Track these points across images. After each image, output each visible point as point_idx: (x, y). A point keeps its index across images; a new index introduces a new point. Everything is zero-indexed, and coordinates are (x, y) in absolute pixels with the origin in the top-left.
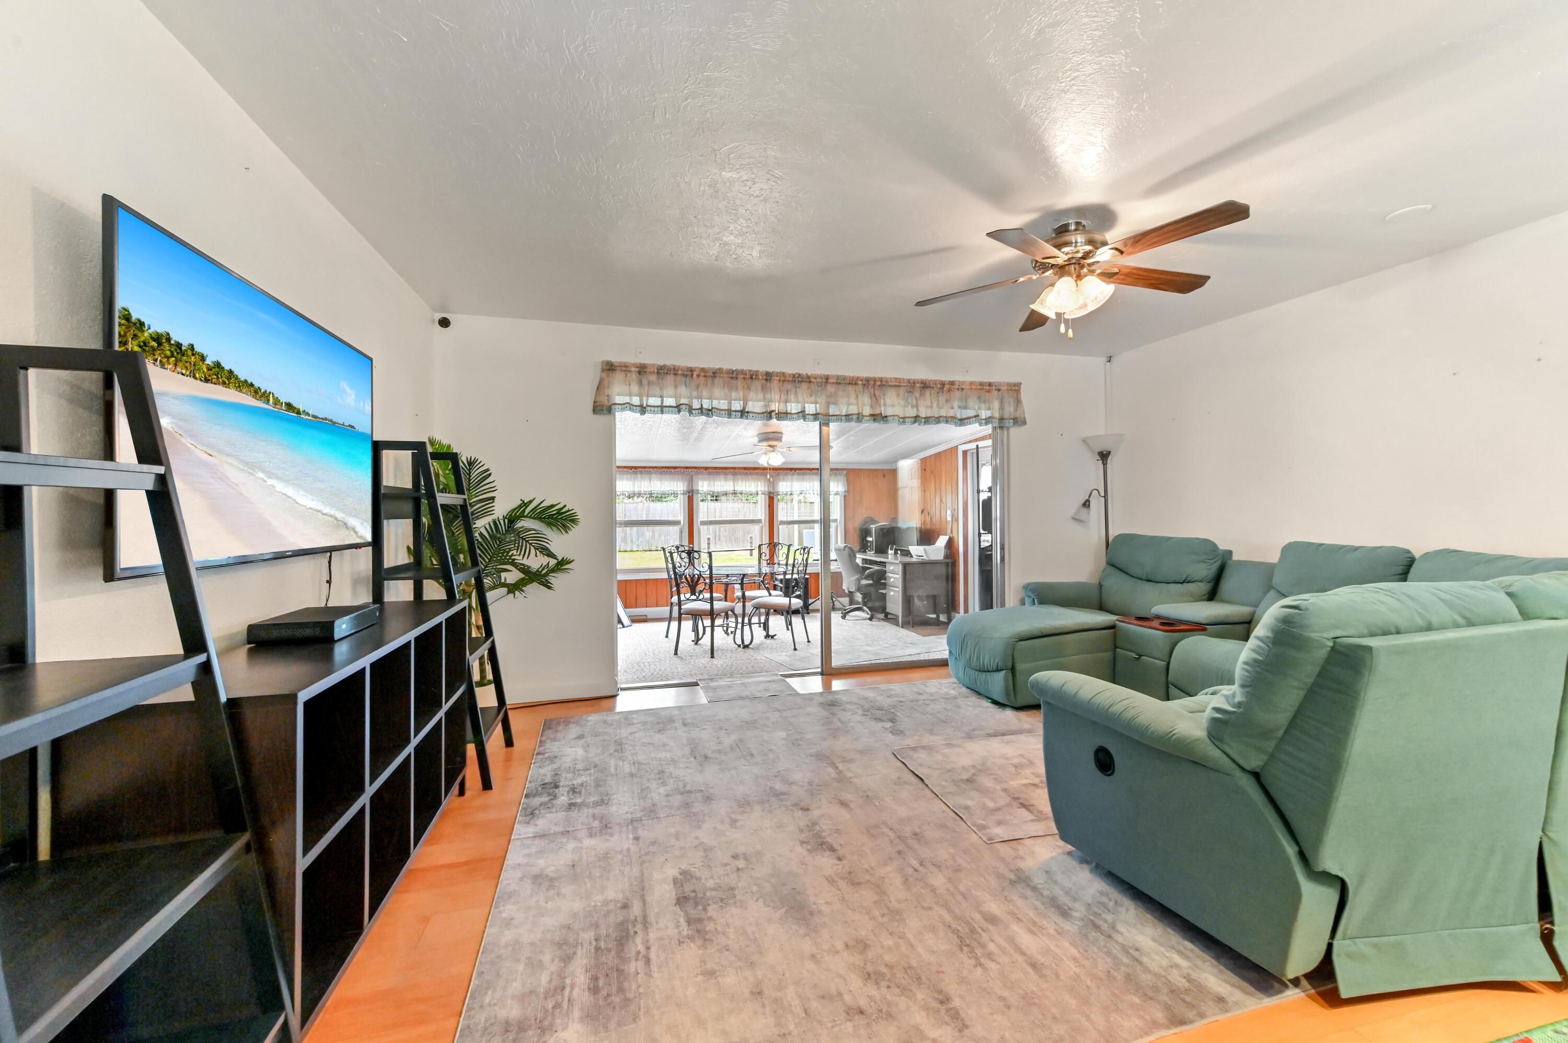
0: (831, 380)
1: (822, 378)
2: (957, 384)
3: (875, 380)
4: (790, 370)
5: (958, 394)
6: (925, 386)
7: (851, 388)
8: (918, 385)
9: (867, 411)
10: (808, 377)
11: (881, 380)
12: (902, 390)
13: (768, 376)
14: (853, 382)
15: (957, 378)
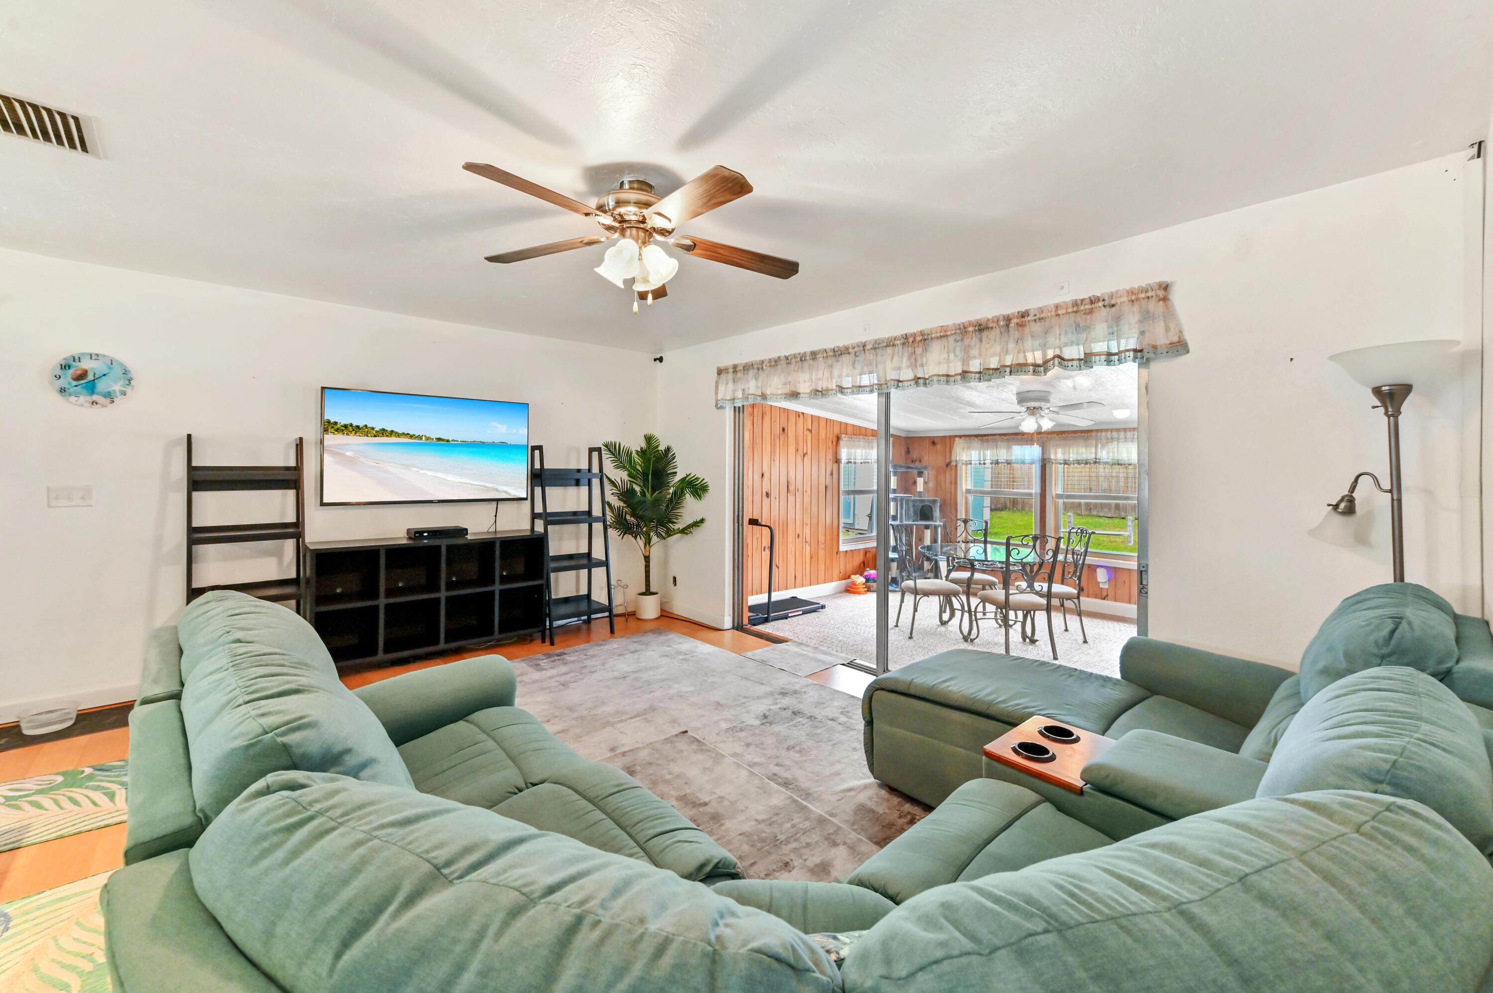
0: (868, 347)
1: (858, 346)
2: (1032, 313)
3: (914, 335)
4: (830, 345)
5: (1037, 328)
6: (982, 328)
7: (889, 350)
8: (971, 329)
9: (907, 374)
10: (847, 348)
11: (922, 333)
12: (951, 339)
13: (814, 355)
14: (890, 343)
15: (1032, 304)
